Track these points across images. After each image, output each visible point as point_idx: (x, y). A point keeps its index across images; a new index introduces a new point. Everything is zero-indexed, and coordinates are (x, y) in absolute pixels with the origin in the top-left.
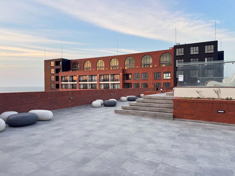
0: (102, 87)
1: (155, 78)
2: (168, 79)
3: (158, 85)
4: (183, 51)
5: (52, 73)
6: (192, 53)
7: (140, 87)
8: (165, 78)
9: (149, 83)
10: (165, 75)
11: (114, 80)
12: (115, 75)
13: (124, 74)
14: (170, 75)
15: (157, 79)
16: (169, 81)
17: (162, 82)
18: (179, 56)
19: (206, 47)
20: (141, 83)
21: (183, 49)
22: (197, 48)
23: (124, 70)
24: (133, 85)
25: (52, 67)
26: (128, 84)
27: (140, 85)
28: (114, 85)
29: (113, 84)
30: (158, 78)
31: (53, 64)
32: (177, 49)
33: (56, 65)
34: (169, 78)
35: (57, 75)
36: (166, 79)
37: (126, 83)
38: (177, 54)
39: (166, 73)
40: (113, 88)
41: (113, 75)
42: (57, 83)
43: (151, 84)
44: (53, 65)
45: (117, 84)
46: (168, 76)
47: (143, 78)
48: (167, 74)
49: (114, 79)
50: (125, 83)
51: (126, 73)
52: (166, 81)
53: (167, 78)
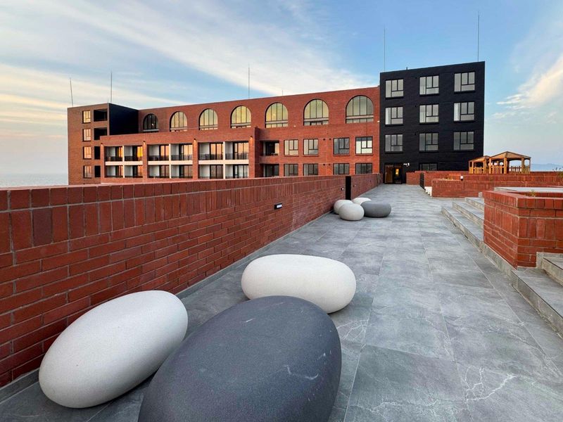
0: (207, 173)
1: (336, 152)
2: (367, 155)
3: (342, 169)
4: (401, 87)
5: (85, 140)
6: (422, 92)
7: (300, 175)
8: (358, 151)
9: (321, 164)
10: (358, 143)
11: (236, 156)
12: (238, 142)
13: (262, 142)
14: (370, 143)
15: (339, 155)
16: (369, 160)
17: (353, 162)
18: (392, 98)
19: (457, 76)
20: (301, 164)
21: (401, 82)
22: (436, 78)
23: (258, 133)
24: (281, 168)
25: (87, 125)
26: (271, 167)
27: (300, 170)
28: (236, 167)
29: (234, 165)
30: (341, 151)
31: (88, 117)
32: (388, 83)
33: (95, 120)
34: (370, 151)
35: (97, 143)
36: (361, 155)
37: (267, 165)
38: (388, 95)
39: (361, 139)
40: (234, 177)
41: (234, 143)
42: (97, 163)
43: (326, 166)
44: (89, 121)
45: (243, 165)
46: (367, 148)
47: (306, 153)
48: (364, 143)
49: (236, 154)
50: (262, 165)
51: (266, 139)
52: (361, 160)
53: (365, 151)
